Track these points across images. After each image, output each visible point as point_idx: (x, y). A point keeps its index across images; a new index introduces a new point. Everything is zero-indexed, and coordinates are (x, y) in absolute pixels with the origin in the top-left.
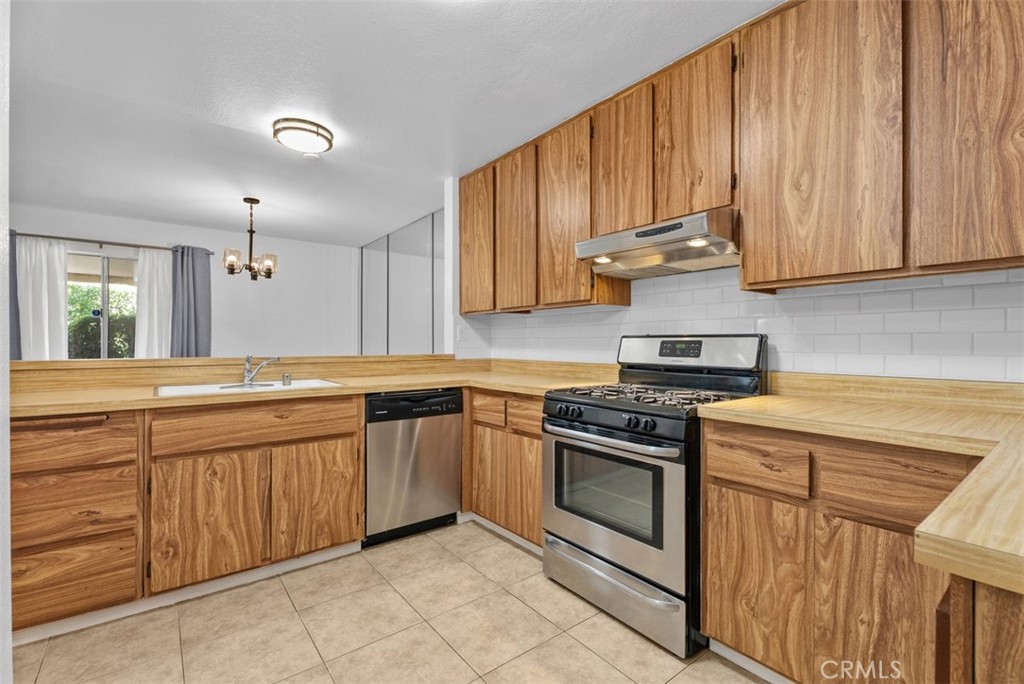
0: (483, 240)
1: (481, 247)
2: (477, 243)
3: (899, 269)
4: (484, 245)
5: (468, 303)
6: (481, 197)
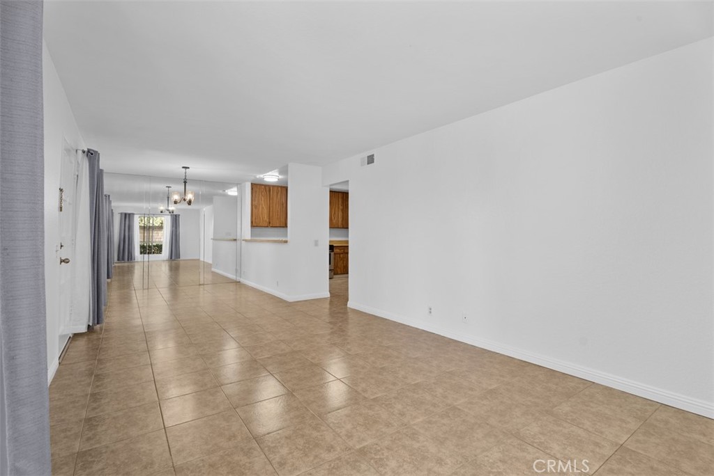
0: (264, 206)
2: (261, 206)
4: (265, 208)
5: (256, 224)
6: (263, 193)
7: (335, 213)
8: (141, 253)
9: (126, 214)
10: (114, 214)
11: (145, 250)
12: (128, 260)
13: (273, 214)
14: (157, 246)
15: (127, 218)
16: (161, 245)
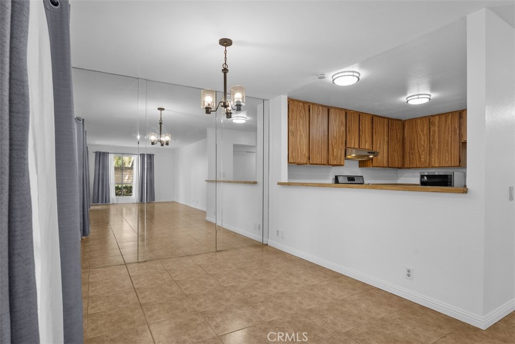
0: (302, 133)
1: (301, 135)
2: (299, 133)
3: (386, 167)
4: (303, 135)
5: (293, 159)
6: (301, 113)
7: (380, 147)
8: (117, 194)
9: (100, 153)
10: (89, 153)
11: (119, 191)
12: (106, 202)
13: (312, 145)
14: (126, 188)
15: (102, 157)
16: (131, 187)
